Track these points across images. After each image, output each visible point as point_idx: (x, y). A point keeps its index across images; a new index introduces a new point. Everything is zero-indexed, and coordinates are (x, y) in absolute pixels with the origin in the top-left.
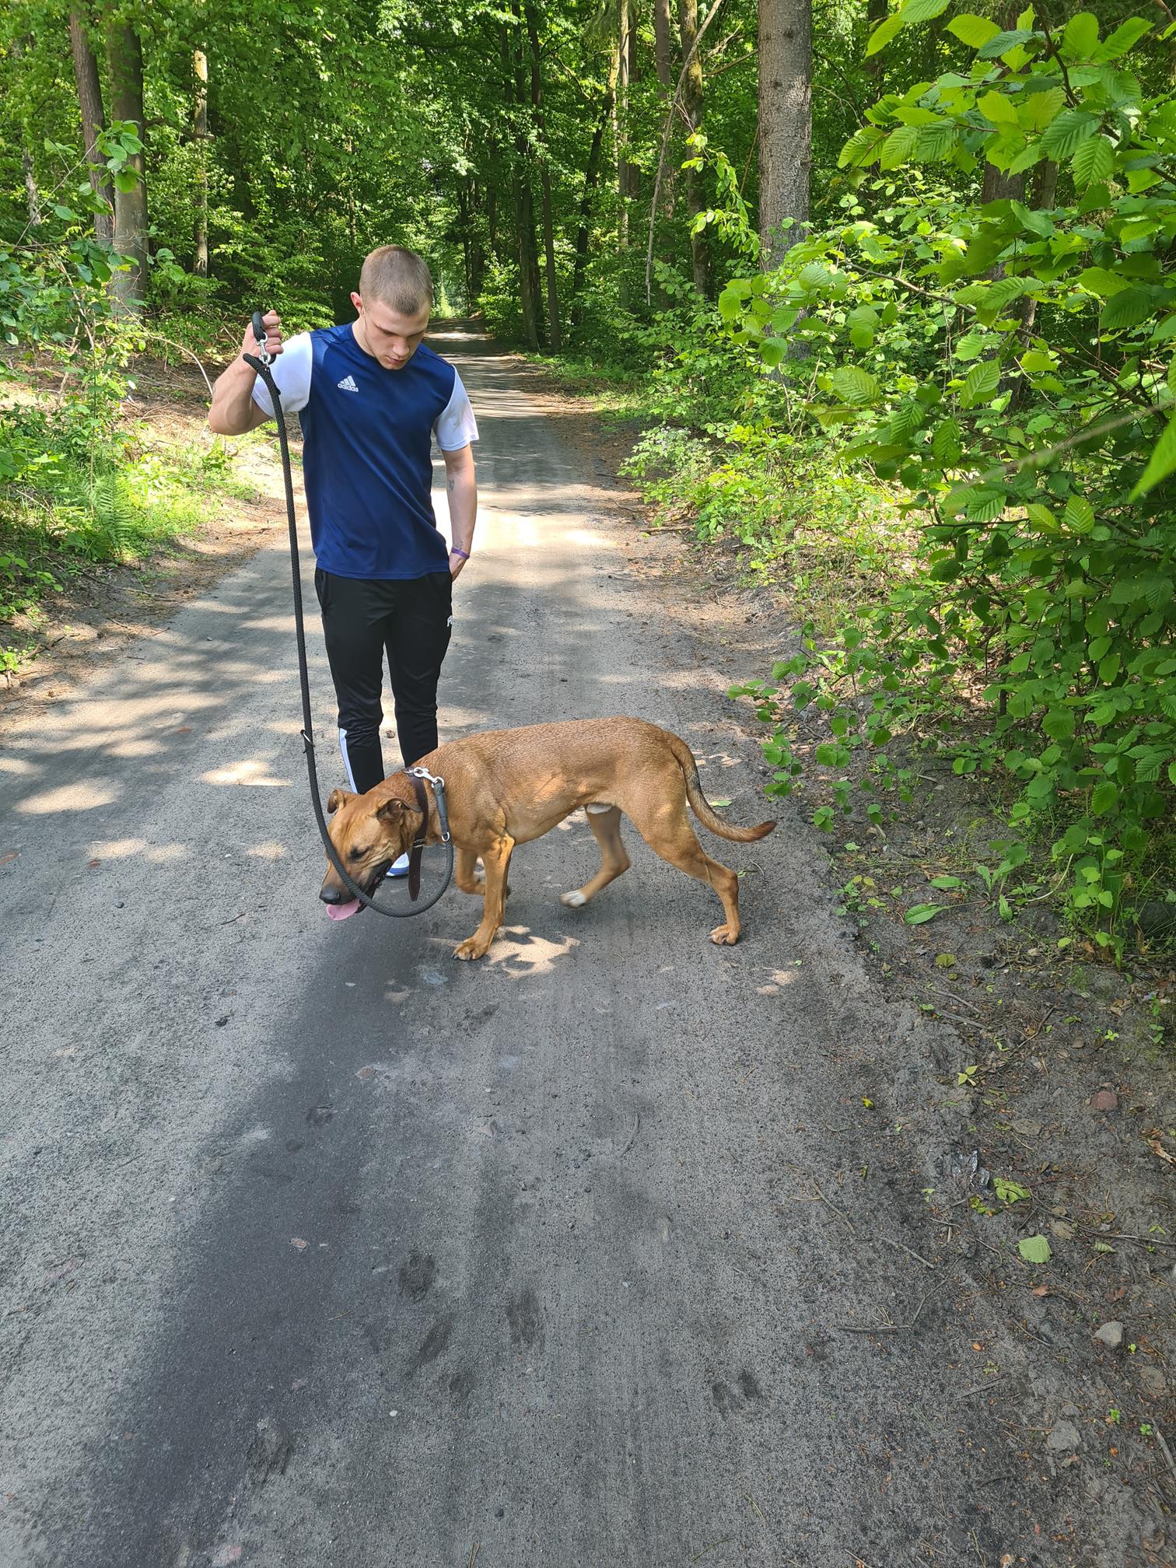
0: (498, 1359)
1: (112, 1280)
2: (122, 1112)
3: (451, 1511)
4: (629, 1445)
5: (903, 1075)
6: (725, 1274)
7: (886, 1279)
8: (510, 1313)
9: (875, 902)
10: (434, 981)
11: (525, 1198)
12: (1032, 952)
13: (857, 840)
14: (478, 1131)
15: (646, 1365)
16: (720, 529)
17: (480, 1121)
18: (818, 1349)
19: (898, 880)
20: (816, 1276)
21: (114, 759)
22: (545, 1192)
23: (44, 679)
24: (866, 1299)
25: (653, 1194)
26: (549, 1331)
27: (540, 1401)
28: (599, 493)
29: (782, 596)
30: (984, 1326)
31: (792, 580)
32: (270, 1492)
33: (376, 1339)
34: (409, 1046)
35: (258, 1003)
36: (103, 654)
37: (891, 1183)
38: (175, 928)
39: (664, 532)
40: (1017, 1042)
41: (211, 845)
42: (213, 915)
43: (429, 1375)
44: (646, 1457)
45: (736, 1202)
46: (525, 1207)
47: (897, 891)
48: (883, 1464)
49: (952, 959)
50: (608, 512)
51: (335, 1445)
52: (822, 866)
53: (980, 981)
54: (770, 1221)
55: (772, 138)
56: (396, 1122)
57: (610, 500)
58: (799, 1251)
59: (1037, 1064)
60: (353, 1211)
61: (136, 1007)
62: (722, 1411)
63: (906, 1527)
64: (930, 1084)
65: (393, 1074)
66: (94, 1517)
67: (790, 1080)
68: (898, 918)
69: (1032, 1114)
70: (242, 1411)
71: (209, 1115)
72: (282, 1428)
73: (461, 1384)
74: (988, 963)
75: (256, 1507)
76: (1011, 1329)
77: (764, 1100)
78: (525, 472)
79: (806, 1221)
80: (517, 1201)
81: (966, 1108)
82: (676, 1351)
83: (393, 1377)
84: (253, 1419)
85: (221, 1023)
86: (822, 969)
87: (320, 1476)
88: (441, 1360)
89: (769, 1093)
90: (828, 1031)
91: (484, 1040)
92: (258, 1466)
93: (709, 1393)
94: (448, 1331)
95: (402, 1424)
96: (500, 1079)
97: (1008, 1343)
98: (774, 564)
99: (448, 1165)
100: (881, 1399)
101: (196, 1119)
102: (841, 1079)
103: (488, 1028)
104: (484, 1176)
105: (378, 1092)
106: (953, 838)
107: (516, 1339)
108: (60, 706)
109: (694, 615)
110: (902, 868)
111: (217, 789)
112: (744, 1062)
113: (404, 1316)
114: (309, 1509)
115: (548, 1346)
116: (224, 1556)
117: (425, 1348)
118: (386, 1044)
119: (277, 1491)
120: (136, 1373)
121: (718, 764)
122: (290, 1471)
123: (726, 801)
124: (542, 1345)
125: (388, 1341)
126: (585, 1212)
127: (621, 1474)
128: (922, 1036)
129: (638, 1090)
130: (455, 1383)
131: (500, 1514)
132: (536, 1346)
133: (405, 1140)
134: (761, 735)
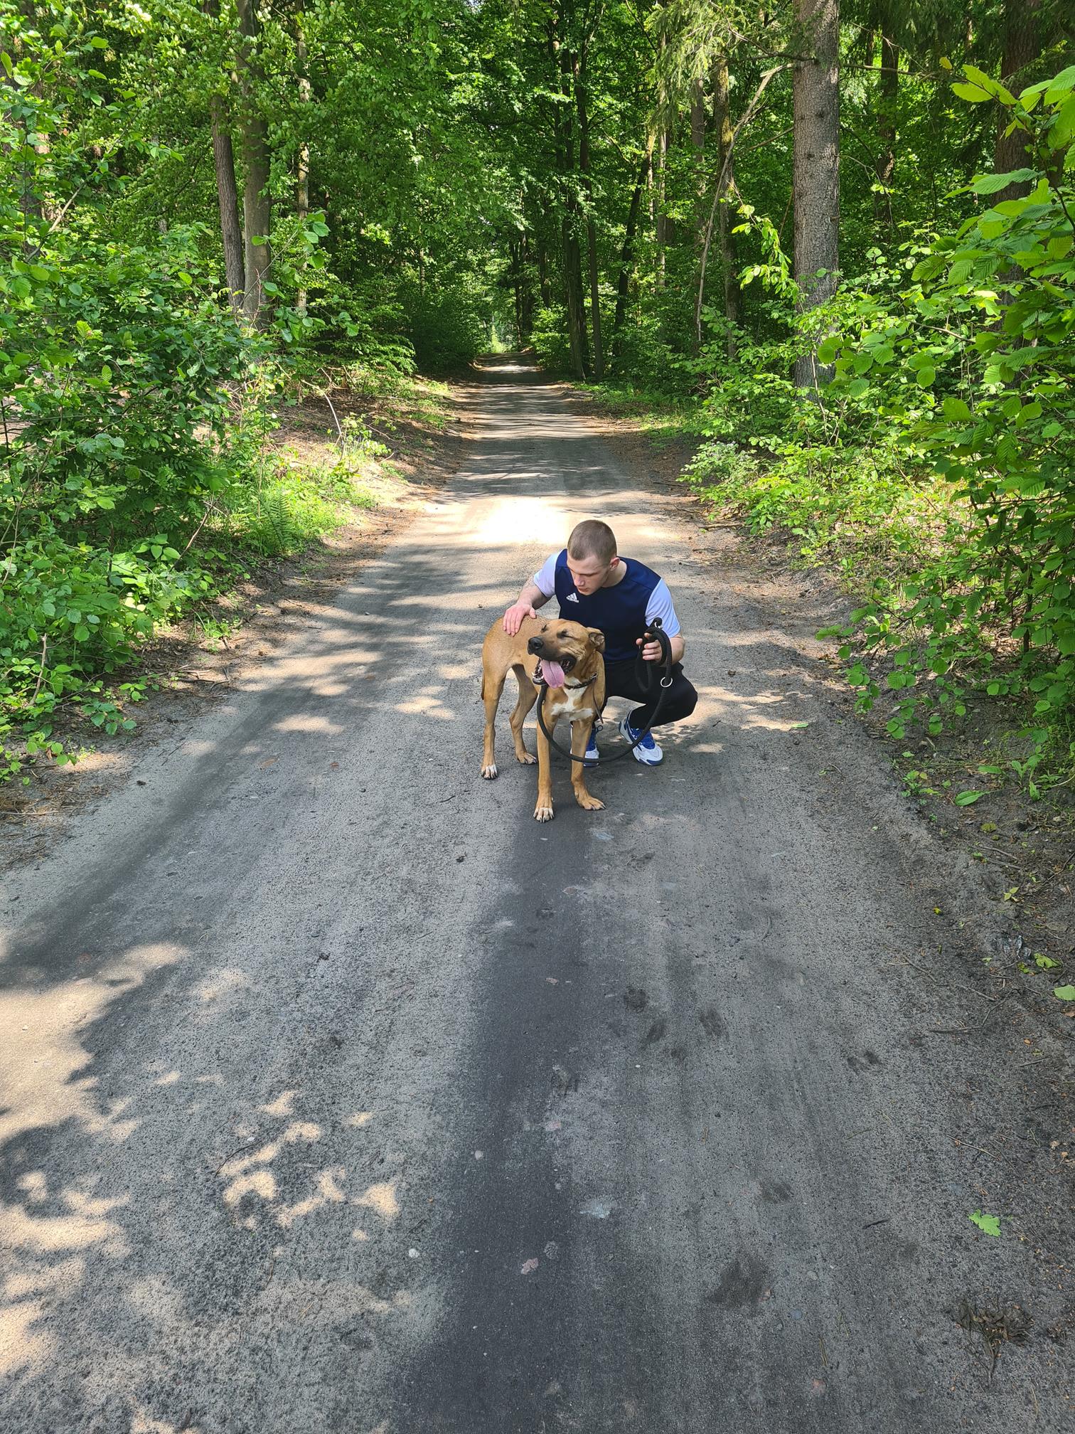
0: (699, 1043)
1: (436, 996)
2: (409, 909)
3: (687, 1113)
4: (796, 1086)
5: (963, 893)
6: (846, 1002)
7: (961, 1006)
8: (702, 1020)
9: (930, 791)
10: (604, 838)
11: (700, 961)
12: (1057, 819)
13: (911, 750)
14: (657, 926)
15: (799, 1048)
16: (769, 524)
17: (659, 919)
18: (917, 1041)
19: (948, 776)
20: (910, 1005)
21: (324, 697)
22: (712, 958)
23: (252, 643)
24: (948, 1016)
25: (788, 960)
26: (730, 1029)
27: (733, 1064)
28: (658, 498)
29: (830, 576)
30: (1031, 1031)
31: (838, 563)
32: (570, 1100)
33: (617, 1030)
34: (596, 876)
35: (482, 849)
36: (290, 625)
37: (959, 955)
38: (407, 805)
39: (720, 528)
40: (1047, 875)
41: (416, 752)
42: (433, 797)
43: (656, 1048)
44: (808, 1091)
45: (848, 965)
46: (700, 966)
47: (947, 783)
48: (968, 1097)
49: (994, 827)
50: (668, 513)
51: (605, 1080)
52: (887, 766)
53: (1017, 839)
54: (875, 976)
55: (805, 199)
56: (599, 918)
57: (668, 503)
58: (898, 992)
59: (1063, 889)
60: (583, 965)
61: (397, 851)
62: (856, 1071)
63: (986, 1127)
64: (983, 900)
65: (589, 892)
66: (465, 1107)
67: (878, 898)
68: (949, 802)
69: (1060, 919)
70: (541, 1061)
71: (469, 912)
72: (569, 1070)
73: (678, 1053)
74: (1022, 827)
75: (564, 1106)
76: (1051, 1032)
77: (860, 909)
78: (591, 482)
79: (900, 976)
80: (694, 963)
81: (1011, 914)
82: (819, 1042)
83: (633, 1049)
84: (549, 1065)
85: (460, 860)
86: (894, 832)
87: (600, 1094)
88: (662, 1042)
89: (862, 906)
90: (903, 871)
91: (649, 872)
92: (560, 1086)
93: (845, 1062)
94: (663, 1027)
95: (645, 1071)
96: (666, 896)
97: (1049, 1039)
98: (819, 551)
99: (641, 942)
100: (963, 1066)
101: (460, 914)
102: (916, 897)
103: (650, 866)
104: (668, 949)
105: (581, 902)
106: (990, 745)
107: (709, 1033)
108: (270, 661)
109: (756, 592)
110: (949, 768)
111: (408, 717)
112: (842, 888)
113: (632, 1020)
114: (597, 1108)
115: (731, 1038)
116: (551, 1127)
117: (650, 1035)
118: (582, 873)
119: (575, 1099)
120: (468, 1042)
121: (793, 698)
122: (580, 1090)
123: (804, 724)
124: (728, 1036)
125: (625, 1031)
126: (742, 970)
127: (793, 1100)
128: (974, 871)
129: (767, 904)
130: (674, 1053)
131: (718, 1115)
132: (723, 1038)
133: (607, 928)
134: (825, 678)
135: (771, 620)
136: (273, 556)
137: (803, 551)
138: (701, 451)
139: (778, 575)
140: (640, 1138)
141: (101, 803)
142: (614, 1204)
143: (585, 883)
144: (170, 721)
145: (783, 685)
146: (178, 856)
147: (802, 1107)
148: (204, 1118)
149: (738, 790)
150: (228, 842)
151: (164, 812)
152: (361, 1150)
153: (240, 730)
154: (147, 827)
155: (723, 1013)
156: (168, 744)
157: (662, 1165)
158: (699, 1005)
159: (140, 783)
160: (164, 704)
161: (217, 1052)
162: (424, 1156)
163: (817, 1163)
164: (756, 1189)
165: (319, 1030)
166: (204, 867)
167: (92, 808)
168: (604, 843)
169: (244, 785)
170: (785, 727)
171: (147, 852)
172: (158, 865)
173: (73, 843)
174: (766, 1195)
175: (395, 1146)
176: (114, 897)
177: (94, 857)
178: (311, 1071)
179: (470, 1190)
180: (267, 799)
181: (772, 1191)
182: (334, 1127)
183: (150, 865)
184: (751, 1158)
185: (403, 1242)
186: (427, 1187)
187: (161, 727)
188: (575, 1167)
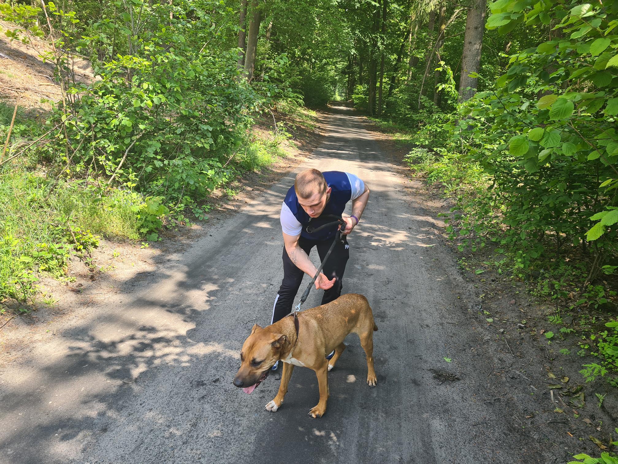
4: (404, 329)
5: (468, 294)
6: (424, 314)
7: (457, 319)
9: (468, 269)
11: (383, 300)
12: (504, 279)
13: (465, 257)
14: (372, 291)
15: (408, 322)
16: (435, 180)
17: (372, 289)
19: (475, 265)
20: (443, 317)
24: (453, 320)
25: (409, 303)
26: (389, 316)
28: (395, 166)
29: (453, 201)
30: (476, 326)
36: (255, 195)
37: (461, 308)
39: (417, 180)
44: (407, 331)
45: (427, 307)
46: (383, 302)
47: (474, 267)
48: (452, 337)
49: (485, 280)
50: (398, 172)
52: (455, 260)
57: (399, 169)
58: (440, 314)
62: (422, 328)
63: (455, 343)
64: (473, 296)
68: (472, 272)
69: (496, 304)
74: (493, 281)
76: (481, 327)
79: (442, 310)
80: (381, 301)
81: (481, 301)
82: (414, 321)
86: (452, 277)
89: (436, 294)
90: (451, 287)
98: (451, 192)
100: (453, 331)
102: (453, 294)
103: (372, 277)
105: (350, 282)
106: (491, 258)
108: (249, 205)
109: (425, 204)
110: (476, 263)
112: (431, 289)
121: (430, 238)
123: (431, 246)
128: (474, 289)
134: (442, 233)
135: (428, 213)
136: (250, 170)
137: (445, 191)
138: (413, 150)
141: (199, 239)
143: (351, 278)
144: (218, 219)
145: (427, 233)
147: (405, 333)
149: (404, 261)
150: (240, 254)
151: (219, 244)
153: (241, 225)
154: (214, 247)
155: (387, 312)
156: (218, 226)
158: (381, 309)
159: (211, 235)
160: (216, 214)
163: (406, 344)
166: (233, 260)
169: (243, 240)
170: (425, 246)
171: (215, 254)
172: (219, 257)
173: (192, 248)
177: (200, 253)
183: (217, 257)
187: (215, 220)
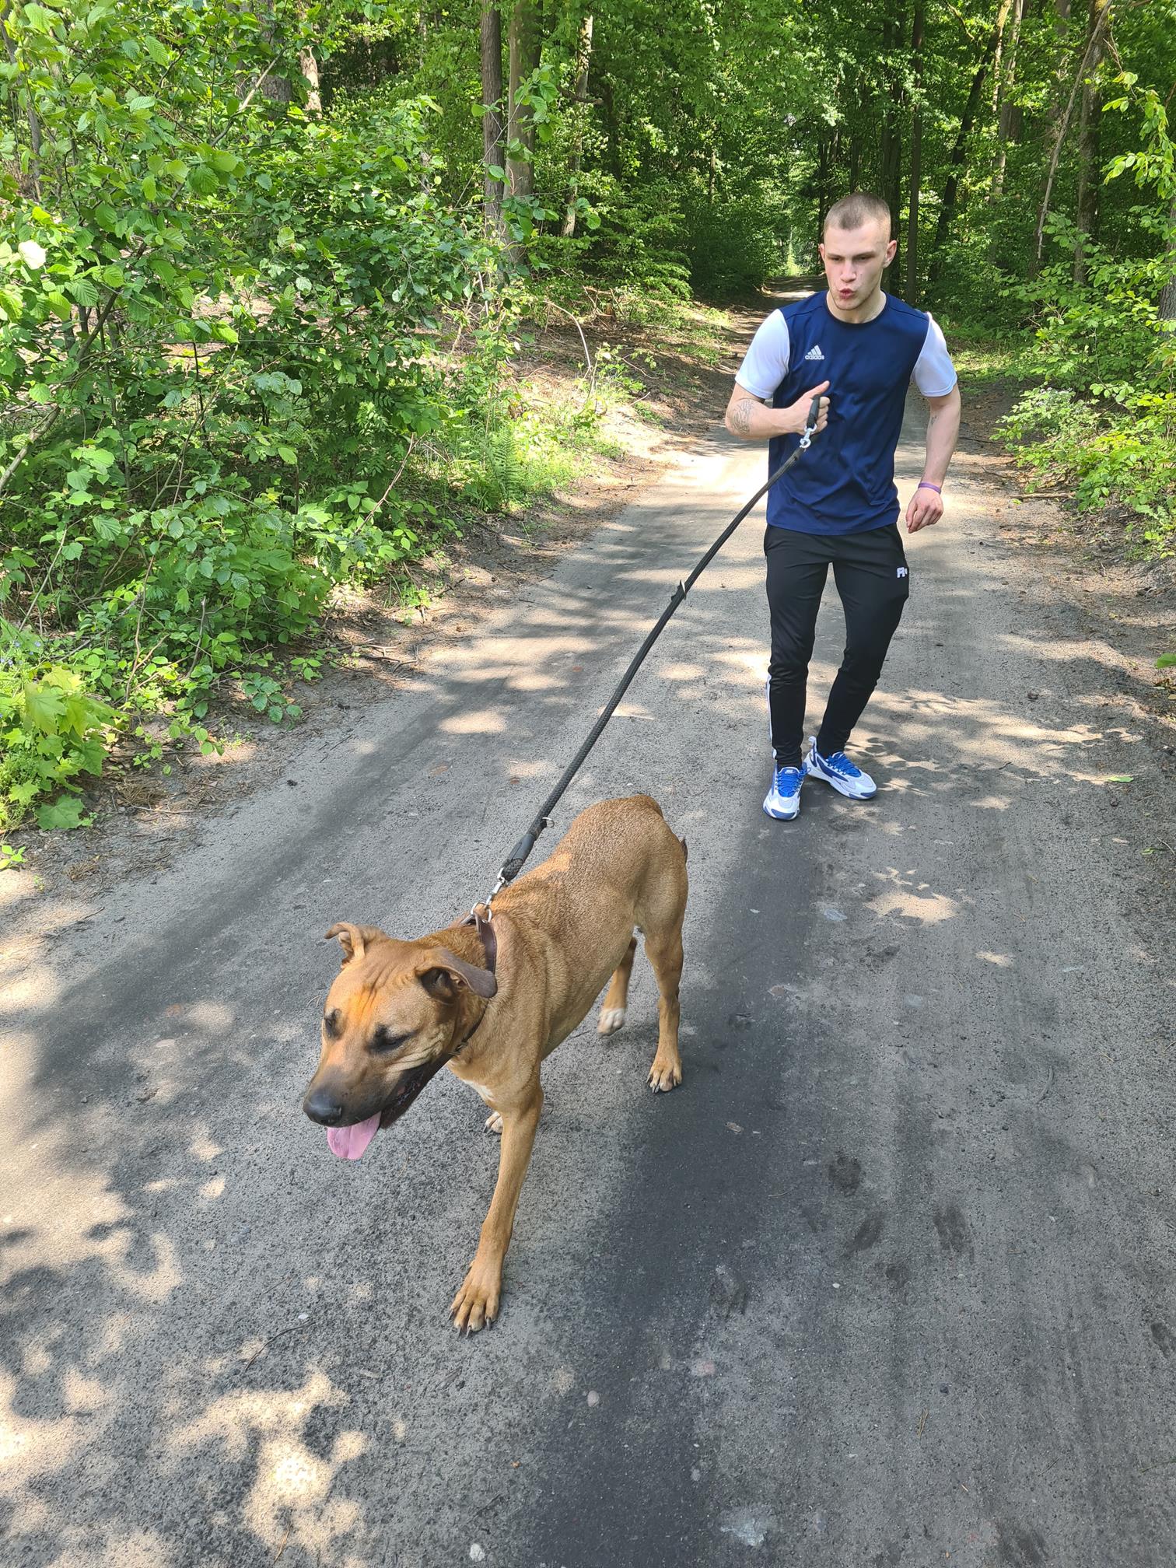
0: (929, 1260)
1: (578, 1130)
3: (898, 1377)
4: (1068, 1360)
6: (1157, 1227)
8: (937, 1223)
10: (834, 918)
15: (1079, 1294)
21: (519, 691)
22: (961, 1122)
23: (452, 616)
25: (1073, 1142)
26: (977, 1244)
27: (975, 1304)
28: (963, 457)
32: (732, 1326)
33: (814, 1221)
34: (816, 973)
36: (498, 597)
39: (1038, 498)
41: (613, 773)
43: (865, 1260)
44: (1085, 1373)
45: (1164, 1164)
46: (943, 1132)
50: (974, 476)
51: (786, 1300)
56: (811, 1038)
57: (975, 464)
60: (779, 1108)
62: (1164, 1349)
65: (804, 996)
66: (587, 1314)
70: (701, 1257)
72: (738, 1277)
73: (897, 1273)
75: (723, 1336)
80: (935, 1126)
82: (1110, 1288)
83: (832, 1255)
84: (711, 1264)
87: (776, 1323)
88: (876, 1251)
91: (888, 977)
92: (721, 1303)
93: (1148, 1330)
94: (879, 1227)
95: (844, 1296)
96: (907, 1016)
98: (1170, 536)
99: (864, 1083)
103: (891, 966)
104: (900, 1098)
105: (790, 1010)
107: (946, 1247)
108: (467, 641)
112: (1164, 1034)
113: (836, 1206)
114: (769, 1348)
115: (977, 1258)
116: (701, 1368)
117: (859, 1236)
118: (794, 968)
119: (740, 1327)
120: (607, 1207)
121: (1115, 739)
122: (749, 1313)
123: (1126, 778)
124: (972, 1256)
125: (825, 1224)
126: (1004, 1147)
127: (1062, 1382)
129: (1049, 1044)
130: (892, 1272)
131: (945, 1391)
132: (965, 1256)
133: (820, 1055)
134: (1163, 713)
135: (1095, 626)
136: (494, 511)
137: (1148, 536)
138: (1025, 399)
139: (1109, 565)
140: (825, 1410)
141: (243, 804)
142: (770, 1523)
143: (799, 982)
144: (340, 706)
145: (1103, 718)
146: (312, 882)
147: (1074, 1398)
148: (254, 1271)
149: (1024, 865)
150: (371, 872)
151: (309, 823)
152: (439, 1360)
153: (416, 725)
154: (287, 841)
155: (970, 1215)
156: (332, 735)
157: (851, 1465)
158: (934, 1197)
159: (291, 783)
160: (340, 685)
161: (292, 1172)
162: (518, 1389)
163: (1089, 1507)
164: (989, 1536)
165: (422, 1159)
166: (336, 902)
167: (232, 808)
168: (833, 925)
169: (406, 796)
170: (1099, 780)
171: (279, 874)
172: (286, 892)
173: (201, 852)
174: (1005, 1550)
175: (485, 1362)
176: (226, 932)
177: (219, 875)
178: (399, 1220)
179: (570, 1458)
180: (429, 817)
181: (1014, 1544)
182: (411, 1316)
183: (276, 893)
184: (987, 1476)
185: (465, 1529)
186: (513, 1440)
187: (330, 713)
188: (724, 1445)
